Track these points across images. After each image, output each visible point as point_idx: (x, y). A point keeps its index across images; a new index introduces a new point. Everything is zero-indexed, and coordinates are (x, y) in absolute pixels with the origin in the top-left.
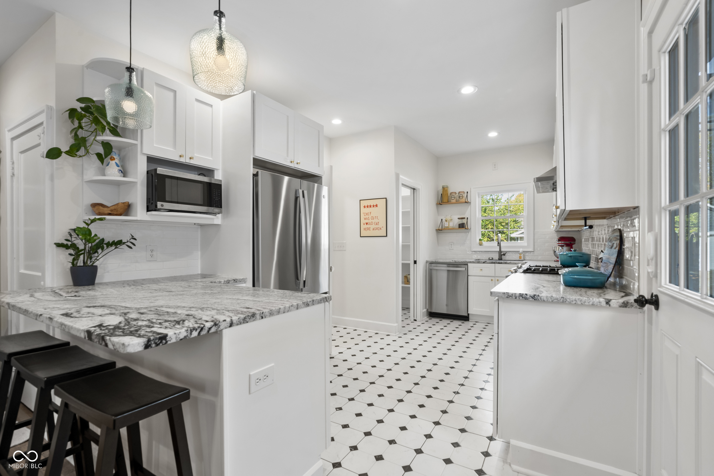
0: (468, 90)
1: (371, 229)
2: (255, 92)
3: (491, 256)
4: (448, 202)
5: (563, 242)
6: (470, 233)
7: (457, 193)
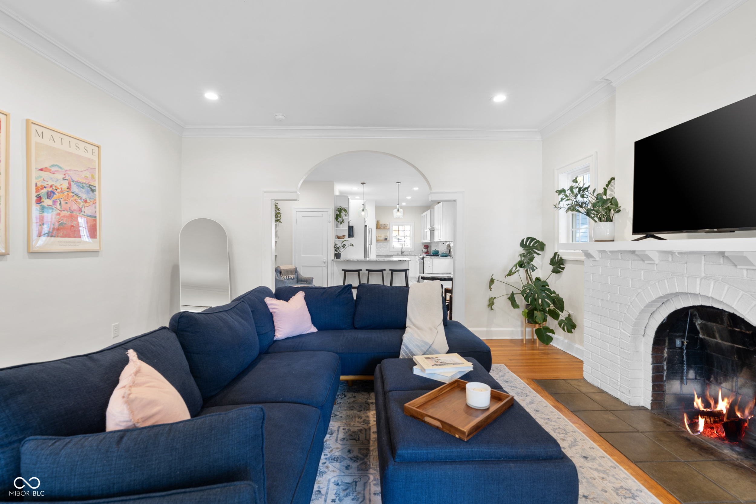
4: (380, 228)
5: (425, 247)
6: (389, 243)
7: (384, 224)
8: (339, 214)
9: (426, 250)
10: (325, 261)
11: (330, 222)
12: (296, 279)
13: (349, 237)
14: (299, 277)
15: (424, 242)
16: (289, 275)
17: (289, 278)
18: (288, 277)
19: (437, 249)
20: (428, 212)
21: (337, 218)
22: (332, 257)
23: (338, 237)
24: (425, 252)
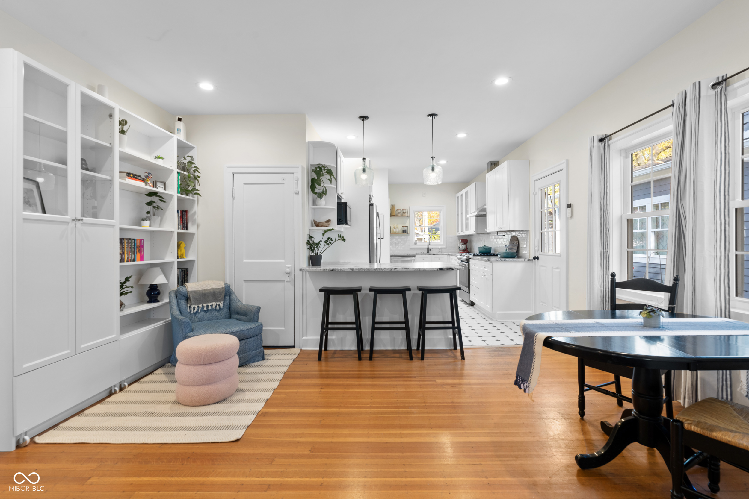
2: (370, 159)
3: (423, 251)
4: (396, 215)
5: (463, 242)
6: (409, 236)
7: (402, 210)
8: (316, 178)
9: (465, 246)
10: (288, 270)
11: (297, 194)
12: (226, 310)
13: (338, 224)
14: (235, 305)
16: (208, 302)
17: (210, 308)
18: (208, 306)
21: (313, 188)
22: (304, 263)
23: (317, 224)
24: (462, 250)
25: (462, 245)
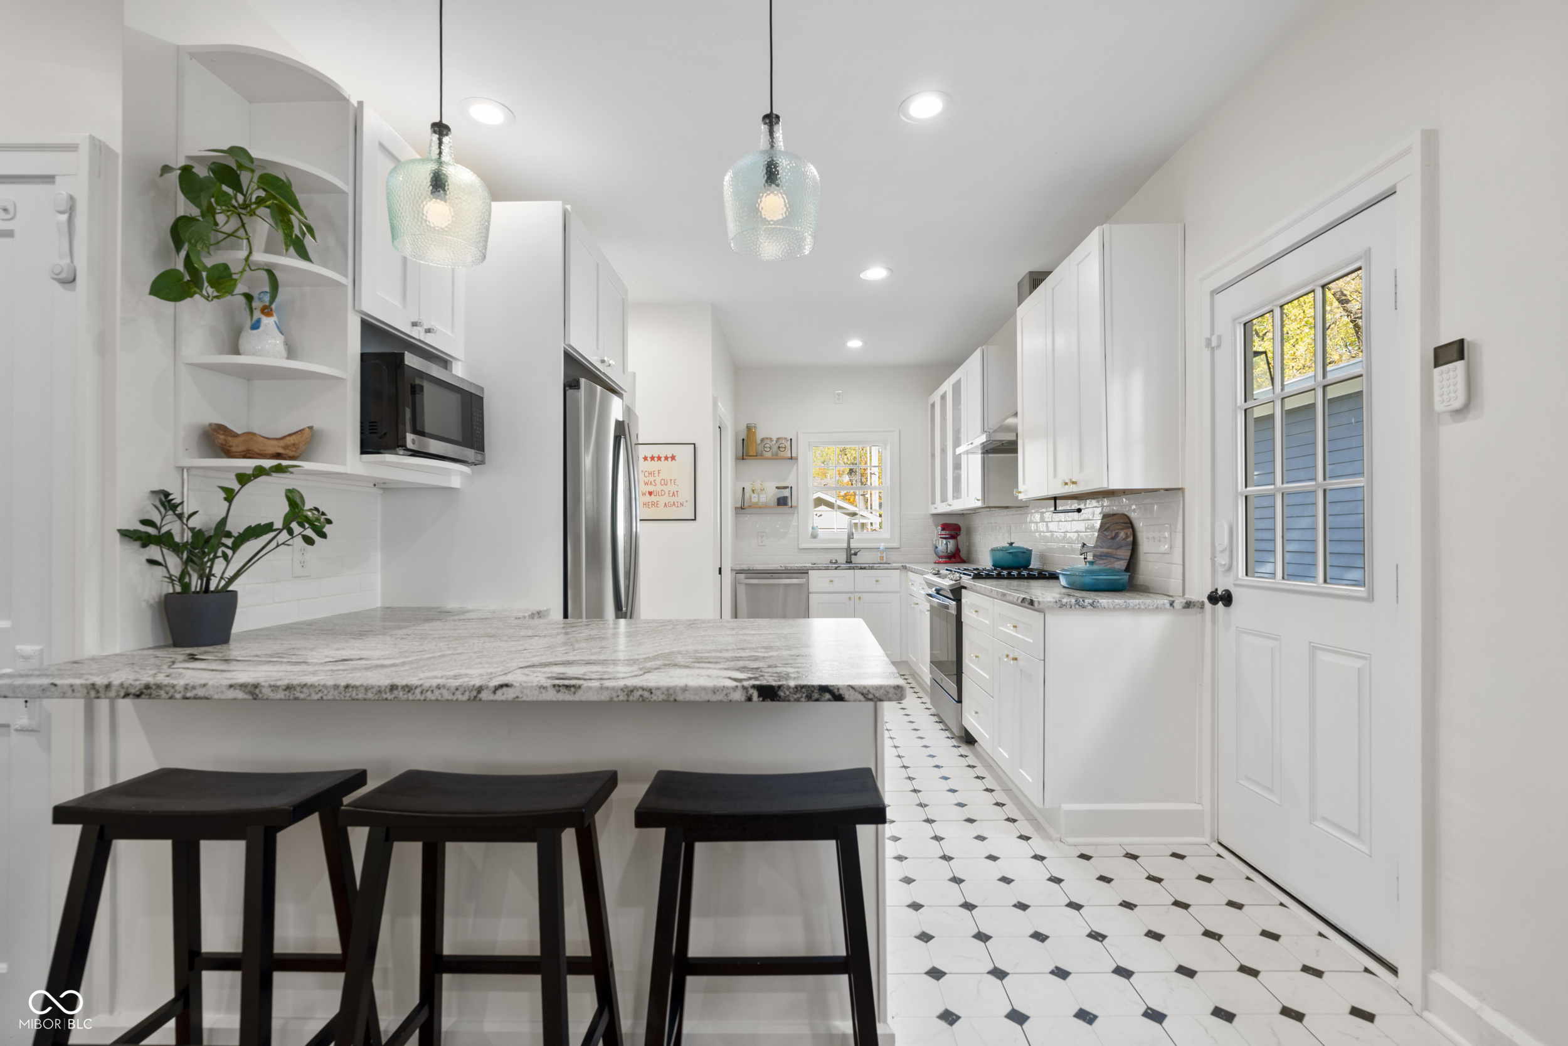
0: (876, 273)
1: (661, 504)
3: (834, 556)
4: (758, 456)
5: (947, 532)
6: (796, 515)
7: (775, 439)
8: (200, 217)
9: (951, 544)
13: (365, 450)
15: (942, 508)
19: (1020, 543)
20: (970, 372)
23: (219, 444)
24: (945, 554)
25: (944, 541)
